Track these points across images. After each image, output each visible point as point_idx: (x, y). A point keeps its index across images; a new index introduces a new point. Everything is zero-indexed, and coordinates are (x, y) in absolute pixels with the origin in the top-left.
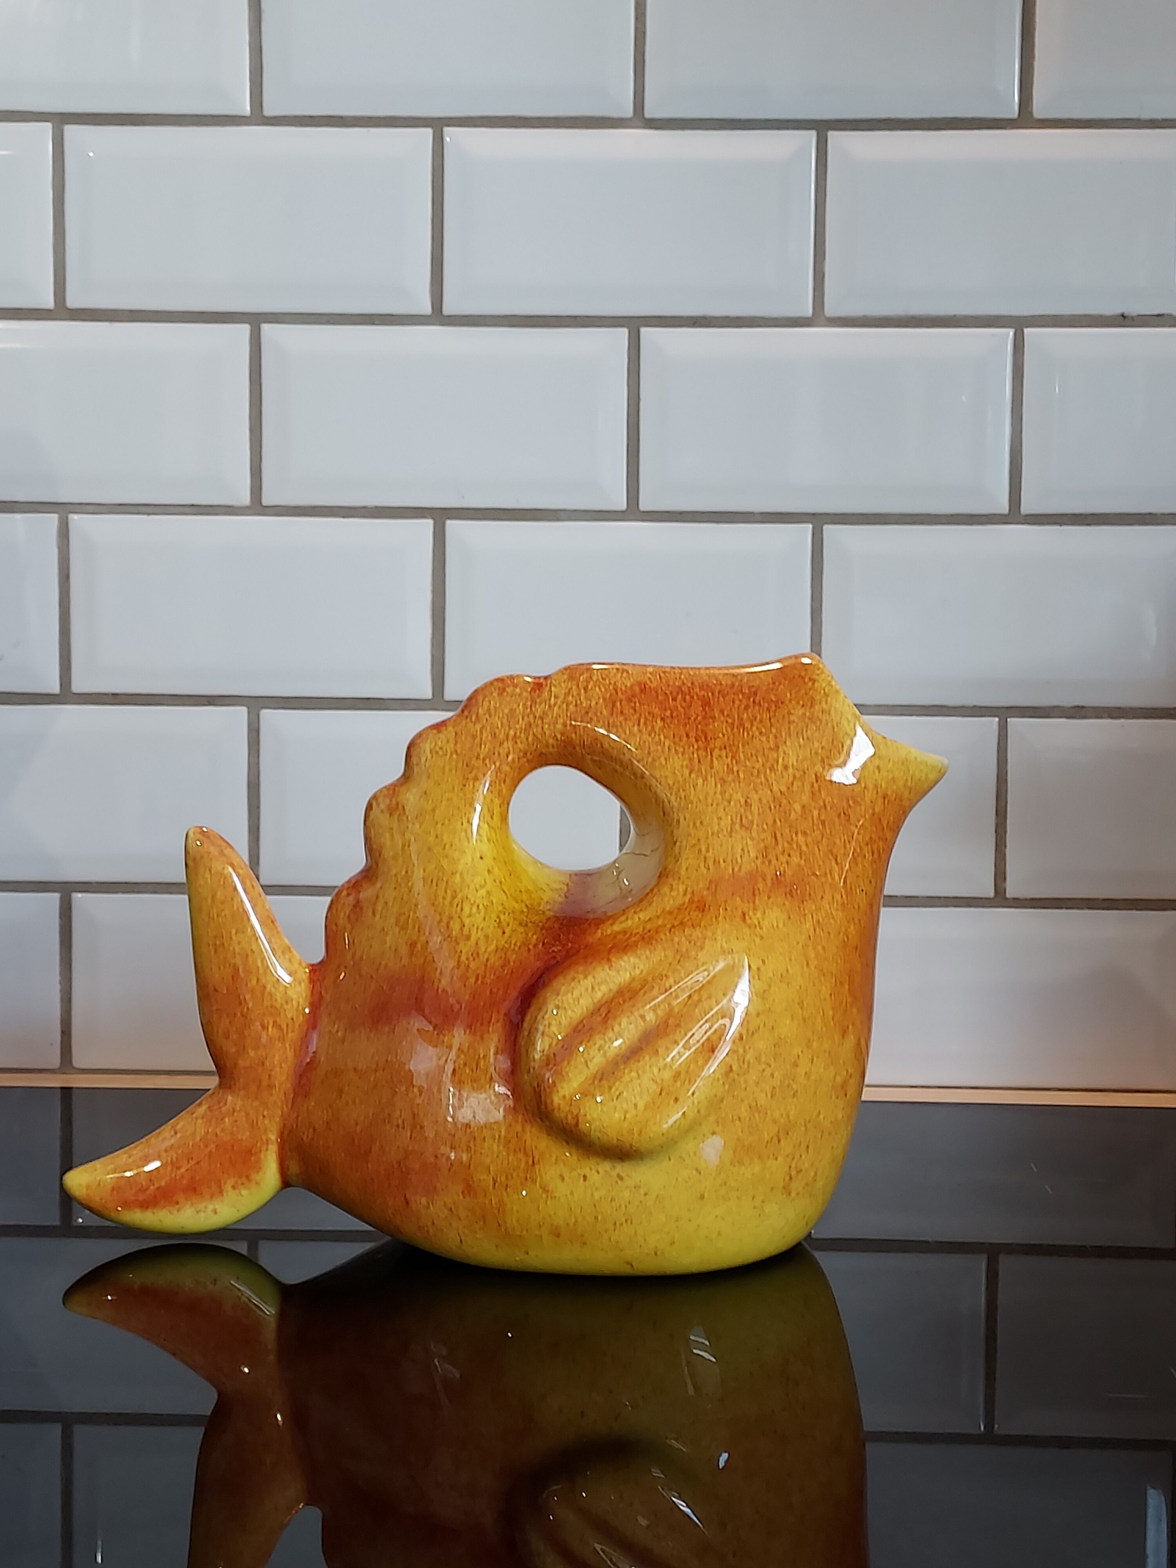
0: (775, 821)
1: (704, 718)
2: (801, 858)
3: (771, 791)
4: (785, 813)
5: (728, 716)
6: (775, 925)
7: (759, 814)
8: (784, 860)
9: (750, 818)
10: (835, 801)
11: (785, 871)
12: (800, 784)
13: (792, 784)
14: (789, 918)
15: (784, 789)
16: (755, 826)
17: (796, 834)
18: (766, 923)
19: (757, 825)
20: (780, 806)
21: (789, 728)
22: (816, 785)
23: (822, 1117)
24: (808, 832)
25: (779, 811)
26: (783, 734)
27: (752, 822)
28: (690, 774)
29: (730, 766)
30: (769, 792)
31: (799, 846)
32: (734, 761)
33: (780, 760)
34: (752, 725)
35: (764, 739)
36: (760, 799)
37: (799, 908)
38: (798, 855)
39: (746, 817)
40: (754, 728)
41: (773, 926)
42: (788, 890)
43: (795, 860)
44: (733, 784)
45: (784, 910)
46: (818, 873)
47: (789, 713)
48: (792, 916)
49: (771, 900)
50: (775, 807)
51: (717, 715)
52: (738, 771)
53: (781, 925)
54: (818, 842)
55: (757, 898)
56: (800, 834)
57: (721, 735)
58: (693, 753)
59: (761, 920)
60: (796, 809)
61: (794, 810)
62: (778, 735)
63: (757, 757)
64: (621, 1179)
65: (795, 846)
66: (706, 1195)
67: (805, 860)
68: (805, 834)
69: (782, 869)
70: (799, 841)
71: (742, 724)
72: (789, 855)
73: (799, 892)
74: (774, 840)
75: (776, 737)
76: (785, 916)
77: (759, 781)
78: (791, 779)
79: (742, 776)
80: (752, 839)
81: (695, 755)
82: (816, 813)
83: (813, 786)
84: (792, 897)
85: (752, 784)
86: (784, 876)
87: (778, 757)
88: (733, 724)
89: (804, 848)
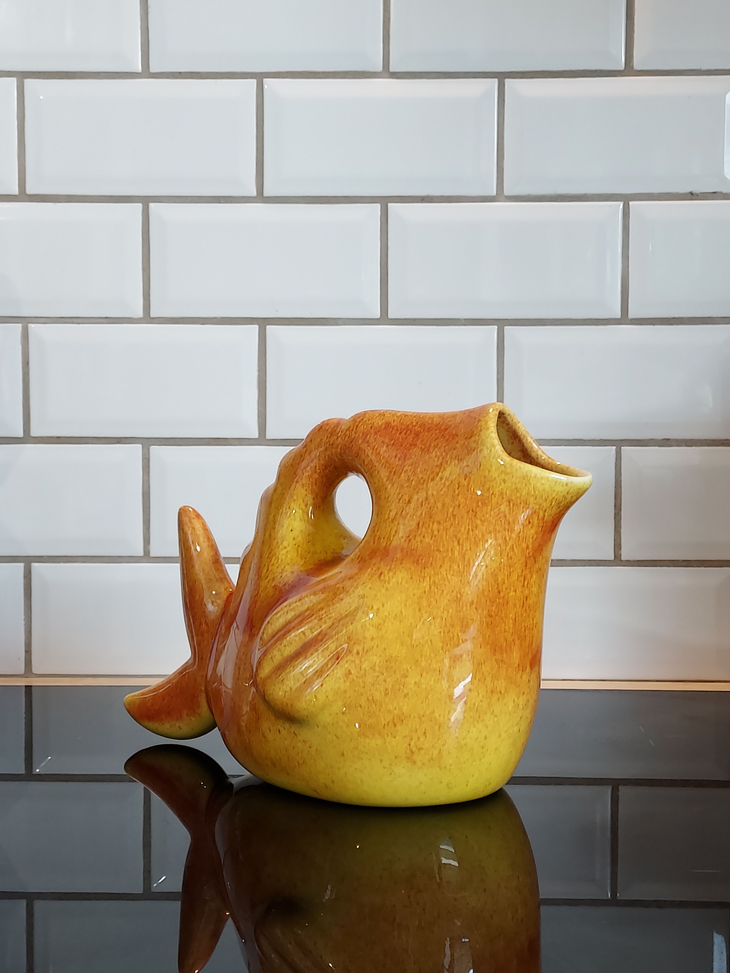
0: (422, 514)
1: (411, 445)
2: (431, 539)
3: (427, 494)
4: (431, 508)
5: (424, 444)
6: (399, 582)
7: (414, 509)
8: (419, 540)
9: (407, 511)
10: (467, 502)
11: (417, 547)
12: (446, 490)
13: (442, 490)
14: (412, 578)
15: (435, 493)
16: (408, 516)
17: (433, 523)
18: (394, 579)
19: (410, 516)
20: (429, 504)
21: (453, 453)
22: (457, 492)
23: (437, 715)
24: (442, 522)
25: (427, 507)
26: (448, 456)
27: (408, 514)
28: (387, 481)
29: (410, 477)
30: (425, 495)
31: (433, 532)
32: (413, 474)
33: (440, 474)
34: (434, 450)
35: (436, 459)
36: (418, 499)
37: (421, 572)
38: (430, 536)
39: (406, 510)
40: (434, 453)
41: (398, 582)
42: (416, 560)
43: (427, 540)
44: (406, 489)
45: (409, 572)
46: (441, 550)
47: (457, 442)
48: (414, 577)
49: (402, 565)
50: (425, 504)
51: (418, 444)
52: (412, 481)
53: (404, 582)
54: (447, 529)
55: (394, 563)
56: (435, 523)
57: (414, 457)
58: (393, 468)
59: (391, 577)
60: (439, 507)
61: (437, 507)
62: (445, 457)
63: (427, 472)
64: (296, 735)
65: (429, 531)
66: (345, 753)
67: (434, 541)
68: (439, 523)
69: (416, 546)
70: (434, 528)
71: (428, 450)
72: (424, 537)
73: (423, 561)
74: (417, 527)
75: (443, 459)
76: (409, 576)
77: (421, 487)
78: (442, 486)
79: (413, 483)
80: (404, 525)
81: (394, 469)
82: (451, 510)
83: (455, 492)
84: (418, 564)
85: (417, 489)
86: (416, 551)
87: (439, 472)
88: (424, 449)
89: (436, 533)
